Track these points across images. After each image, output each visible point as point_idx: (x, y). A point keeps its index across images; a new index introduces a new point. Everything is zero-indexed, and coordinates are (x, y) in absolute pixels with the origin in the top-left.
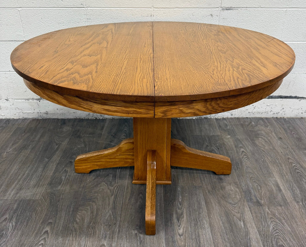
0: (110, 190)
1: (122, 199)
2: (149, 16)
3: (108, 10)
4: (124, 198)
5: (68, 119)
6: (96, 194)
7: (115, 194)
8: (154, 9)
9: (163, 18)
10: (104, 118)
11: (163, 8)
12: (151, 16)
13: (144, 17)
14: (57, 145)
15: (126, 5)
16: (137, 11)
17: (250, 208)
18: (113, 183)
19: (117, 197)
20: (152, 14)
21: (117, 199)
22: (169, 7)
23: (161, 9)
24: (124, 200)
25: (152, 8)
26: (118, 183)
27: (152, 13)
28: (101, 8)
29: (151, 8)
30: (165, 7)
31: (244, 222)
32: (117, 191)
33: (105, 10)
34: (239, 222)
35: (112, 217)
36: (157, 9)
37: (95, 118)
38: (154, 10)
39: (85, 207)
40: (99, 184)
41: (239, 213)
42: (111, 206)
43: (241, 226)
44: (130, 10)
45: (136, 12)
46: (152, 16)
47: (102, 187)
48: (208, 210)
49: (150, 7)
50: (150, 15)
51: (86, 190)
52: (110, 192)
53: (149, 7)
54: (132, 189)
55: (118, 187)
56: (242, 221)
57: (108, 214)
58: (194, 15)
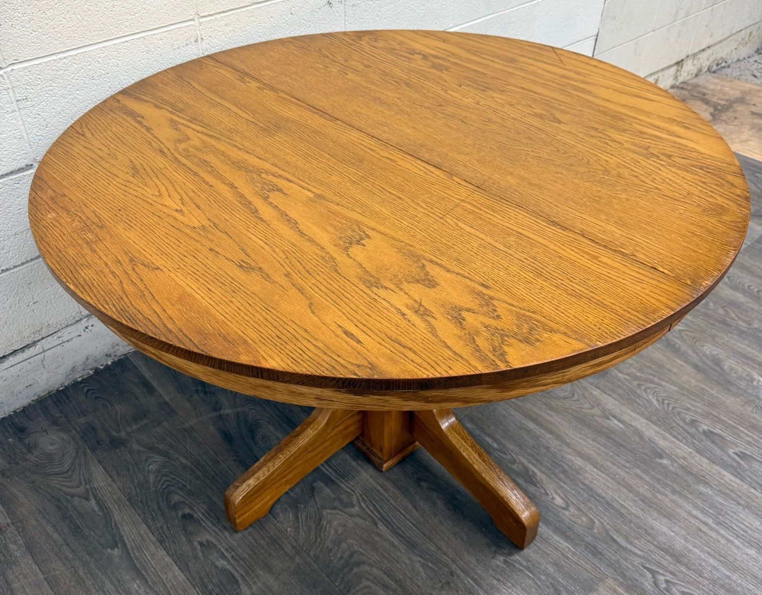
0: (359, 516)
1: (403, 517)
2: (192, 44)
3: (76, 55)
4: (403, 512)
5: (15, 412)
6: (344, 545)
7: (377, 517)
8: (201, 20)
9: (225, 39)
10: (116, 359)
11: (224, 12)
12: (196, 41)
13: (179, 48)
14: (87, 499)
15: (126, 27)
16: (158, 36)
17: (598, 388)
18: (344, 497)
19: (390, 520)
20: (199, 35)
21: (393, 524)
22: (238, 7)
23: (218, 16)
24: (407, 515)
25: (196, 17)
26: (353, 491)
27: (198, 32)
28: (54, 57)
29: (193, 20)
30: (227, 9)
31: (615, 417)
32: (371, 508)
33: (70, 58)
34: (609, 422)
35: (430, 564)
36: (209, 18)
37: (91, 369)
38: (200, 24)
39: (358, 588)
40: (320, 519)
41: (593, 407)
42: (402, 548)
43: (621, 428)
44: (139, 38)
45: (156, 41)
46: (199, 39)
47: (335, 523)
48: (551, 433)
49: (191, 17)
50: (192, 40)
51: (312, 553)
52: (362, 521)
53: (187, 19)
54: (394, 484)
55: (363, 499)
56: (611, 418)
57: (418, 565)
58: (293, 13)
